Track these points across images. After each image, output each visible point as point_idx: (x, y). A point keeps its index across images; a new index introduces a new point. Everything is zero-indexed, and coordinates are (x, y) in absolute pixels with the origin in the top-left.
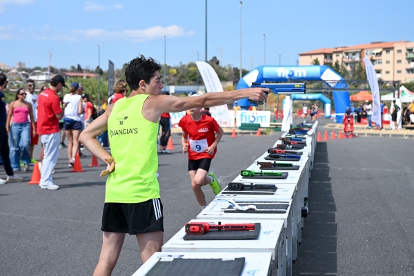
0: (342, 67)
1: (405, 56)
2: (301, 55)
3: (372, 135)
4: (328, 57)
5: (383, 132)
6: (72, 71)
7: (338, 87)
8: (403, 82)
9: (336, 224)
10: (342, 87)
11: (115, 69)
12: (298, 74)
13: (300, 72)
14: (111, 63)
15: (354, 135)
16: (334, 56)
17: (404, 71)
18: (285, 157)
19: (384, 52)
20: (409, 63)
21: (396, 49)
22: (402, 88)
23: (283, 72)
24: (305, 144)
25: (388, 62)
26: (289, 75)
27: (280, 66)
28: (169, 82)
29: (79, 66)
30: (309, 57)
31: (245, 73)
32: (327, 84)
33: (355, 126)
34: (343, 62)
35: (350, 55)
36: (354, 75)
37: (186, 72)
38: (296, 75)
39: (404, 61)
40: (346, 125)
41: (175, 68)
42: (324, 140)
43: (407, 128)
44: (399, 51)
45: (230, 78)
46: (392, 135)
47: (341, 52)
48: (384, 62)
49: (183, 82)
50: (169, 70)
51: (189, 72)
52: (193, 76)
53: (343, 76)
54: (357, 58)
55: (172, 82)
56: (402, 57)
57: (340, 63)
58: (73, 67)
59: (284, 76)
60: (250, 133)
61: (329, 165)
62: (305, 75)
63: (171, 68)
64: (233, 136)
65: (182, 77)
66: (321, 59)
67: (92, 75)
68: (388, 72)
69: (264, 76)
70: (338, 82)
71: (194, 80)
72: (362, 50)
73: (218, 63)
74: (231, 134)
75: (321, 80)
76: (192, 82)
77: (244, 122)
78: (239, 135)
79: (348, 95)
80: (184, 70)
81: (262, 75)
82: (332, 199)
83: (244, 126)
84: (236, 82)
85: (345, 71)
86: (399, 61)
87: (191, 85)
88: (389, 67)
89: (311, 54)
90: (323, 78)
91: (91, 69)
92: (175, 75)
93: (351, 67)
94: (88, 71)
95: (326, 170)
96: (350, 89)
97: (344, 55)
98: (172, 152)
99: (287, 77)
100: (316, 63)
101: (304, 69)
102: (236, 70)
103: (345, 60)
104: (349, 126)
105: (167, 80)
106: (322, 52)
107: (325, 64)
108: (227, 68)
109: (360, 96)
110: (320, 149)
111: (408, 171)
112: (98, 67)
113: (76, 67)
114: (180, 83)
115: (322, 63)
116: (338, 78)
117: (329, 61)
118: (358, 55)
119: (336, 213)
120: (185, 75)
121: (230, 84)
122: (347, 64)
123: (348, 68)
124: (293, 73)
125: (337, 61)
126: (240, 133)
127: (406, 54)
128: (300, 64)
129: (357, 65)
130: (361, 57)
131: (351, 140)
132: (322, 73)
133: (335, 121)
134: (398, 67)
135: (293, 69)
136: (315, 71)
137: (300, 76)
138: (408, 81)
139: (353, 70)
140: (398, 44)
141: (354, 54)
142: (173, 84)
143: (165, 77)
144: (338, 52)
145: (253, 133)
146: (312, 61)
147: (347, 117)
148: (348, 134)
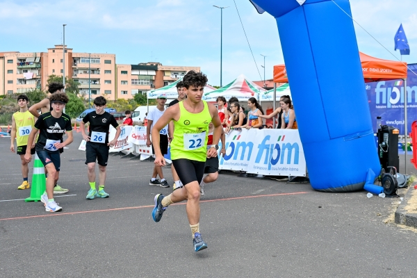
1: (16, 66)
8: (15, 92)
17: (16, 81)
20: (21, 73)
21: (6, 59)
39: (16, 71)
44: (10, 61)
56: (14, 66)
86: (10, 71)
127: (18, 64)
134: (9, 77)
138: (20, 91)
140: (9, 54)
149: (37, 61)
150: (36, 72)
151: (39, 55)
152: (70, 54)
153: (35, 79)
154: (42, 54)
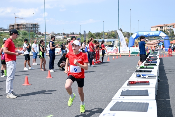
2: (152, 27)
4: (161, 28)
6: (71, 34)
7: (166, 39)
11: (86, 33)
13: (152, 33)
14: (84, 31)
16: (164, 27)
18: (151, 62)
23: (145, 34)
24: (156, 58)
29: (73, 32)
30: (155, 28)
31: (132, 34)
32: (162, 37)
33: (172, 52)
35: (169, 27)
38: (150, 34)
40: (169, 52)
41: (107, 33)
42: (161, 57)
45: (126, 36)
47: (166, 26)
49: (110, 38)
51: (112, 34)
53: (167, 34)
54: (172, 28)
57: (166, 30)
58: (71, 33)
59: (146, 35)
60: (135, 55)
61: (164, 66)
62: (153, 35)
63: (105, 33)
64: (129, 56)
65: (109, 36)
66: (159, 28)
67: (78, 36)
69: (139, 35)
70: (166, 37)
71: (113, 37)
72: (174, 25)
73: (122, 31)
74: (128, 55)
75: (159, 36)
77: (133, 51)
79: (169, 42)
80: (110, 33)
82: (166, 77)
83: (133, 53)
84: (128, 37)
85: (168, 33)
87: (112, 38)
89: (155, 27)
90: (160, 35)
91: (77, 34)
92: (107, 35)
94: (76, 34)
95: (163, 67)
96: (170, 39)
97: (167, 27)
99: (147, 35)
100: (157, 30)
101: (153, 32)
102: (128, 33)
103: (167, 29)
105: (104, 37)
106: (159, 26)
107: (160, 30)
108: (125, 32)
110: (161, 59)
112: (80, 33)
113: (72, 33)
114: (108, 38)
115: (159, 30)
116: (165, 35)
117: (162, 29)
118: (172, 27)
119: (168, 81)
120: (110, 35)
121: (127, 38)
122: (168, 30)
123: (169, 32)
124: (149, 34)
126: (132, 55)
128: (151, 30)
129: (172, 30)
131: (171, 57)
132: (159, 34)
133: (165, 50)
135: (149, 32)
136: (157, 33)
137: (152, 35)
139: (171, 32)
141: (171, 27)
142: (106, 38)
143: (103, 36)
144: (165, 26)
145: (136, 55)
146: (156, 29)
147: (169, 49)
148: (170, 55)
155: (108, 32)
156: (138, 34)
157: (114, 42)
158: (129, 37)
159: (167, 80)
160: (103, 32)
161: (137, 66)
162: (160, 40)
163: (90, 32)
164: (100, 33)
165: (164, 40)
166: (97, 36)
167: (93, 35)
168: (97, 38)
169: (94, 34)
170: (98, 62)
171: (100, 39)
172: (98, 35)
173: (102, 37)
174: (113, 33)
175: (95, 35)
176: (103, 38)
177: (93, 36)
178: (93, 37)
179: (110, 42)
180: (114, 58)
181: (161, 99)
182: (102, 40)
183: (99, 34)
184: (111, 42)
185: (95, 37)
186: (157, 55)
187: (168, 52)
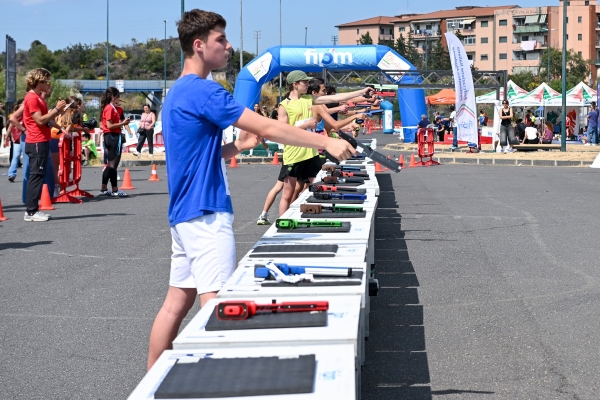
0: (410, 48)
1: (512, 31)
2: (340, 27)
3: (465, 160)
4: (387, 31)
5: (481, 155)
7: (406, 82)
8: (510, 73)
9: (422, 307)
10: (413, 82)
11: (17, 52)
12: (339, 59)
14: (10, 40)
15: (434, 162)
16: (396, 29)
17: (511, 56)
18: (340, 198)
19: (478, 24)
20: (519, 42)
21: (498, 19)
22: (510, 83)
23: (314, 56)
24: (366, 177)
25: (484, 40)
26: (323, 62)
27: (306, 46)
28: (113, 74)
30: (354, 31)
31: (248, 58)
32: (388, 76)
33: (436, 146)
34: (410, 39)
35: (423, 28)
36: (429, 63)
37: (144, 56)
38: (335, 61)
39: (511, 38)
41: (123, 49)
43: (521, 150)
44: (503, 22)
46: (497, 161)
47: (408, 23)
48: (478, 40)
49: (139, 74)
50: (114, 52)
51: (149, 56)
52: (156, 63)
53: (412, 62)
54: (434, 33)
55: (118, 74)
56: (508, 31)
57: (406, 42)
59: (315, 63)
60: (260, 160)
61: (399, 211)
62: (350, 62)
63: (117, 49)
64: (232, 164)
65: (137, 64)
66: (375, 33)
68: (484, 57)
69: (282, 64)
70: (407, 73)
71: (156, 70)
72: (442, 19)
74: (228, 162)
75: (378, 70)
76: (154, 74)
78: (241, 163)
79: (422, 95)
80: (140, 53)
81: (279, 61)
82: (410, 267)
85: (416, 55)
86: (503, 39)
87: (152, 78)
88: (487, 49)
89: (357, 26)
90: (382, 66)
92: (124, 62)
93: (424, 48)
95: (396, 219)
96: (426, 85)
97: (412, 26)
98: (130, 193)
99: (321, 65)
100: (367, 41)
101: (349, 51)
103: (414, 36)
104: (426, 146)
105: (111, 70)
106: (376, 22)
107: (381, 42)
109: (441, 97)
110: (383, 180)
111: (528, 218)
114: (132, 74)
115: (375, 41)
116: (405, 66)
117: (387, 38)
118: (435, 28)
120: (142, 60)
122: (417, 42)
123: (420, 50)
124: (331, 59)
125: (402, 39)
126: (244, 160)
127: (514, 27)
128: (340, 43)
129: (435, 44)
130: (440, 32)
131: (430, 170)
132: (379, 59)
133: (402, 137)
134: (502, 48)
135: (330, 51)
136: (368, 53)
137: (343, 62)
138: (517, 71)
139: (429, 54)
140: (500, 11)
141: (429, 27)
142: (120, 77)
143: (107, 65)
144: (402, 24)
145: (267, 160)
146: (359, 37)
147: (423, 132)
148: (424, 160)
149: (542, 20)
150: (542, 39)
151: (544, 11)
152: (593, 7)
153: (539, 51)
154: (549, 9)
155: (130, 44)
156: (276, 59)
157: (158, 94)
158: (232, 73)
159: (414, 281)
160: (107, 44)
161: (264, 212)
162: (377, 86)
163: (37, 43)
164: (88, 51)
165: (396, 87)
166: (74, 66)
167: (52, 61)
168: (72, 73)
169: (58, 53)
170: (70, 198)
171: (92, 78)
172: (82, 60)
173: (100, 69)
174: (155, 51)
175: (67, 61)
176: (104, 75)
177: (55, 64)
178: (56, 69)
179: (139, 97)
180: (156, 176)
181: (386, 386)
182: (100, 84)
183: (84, 52)
184: (146, 96)
185: (65, 68)
186: (364, 163)
187: (416, 146)
